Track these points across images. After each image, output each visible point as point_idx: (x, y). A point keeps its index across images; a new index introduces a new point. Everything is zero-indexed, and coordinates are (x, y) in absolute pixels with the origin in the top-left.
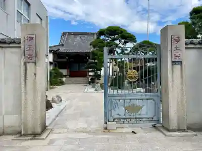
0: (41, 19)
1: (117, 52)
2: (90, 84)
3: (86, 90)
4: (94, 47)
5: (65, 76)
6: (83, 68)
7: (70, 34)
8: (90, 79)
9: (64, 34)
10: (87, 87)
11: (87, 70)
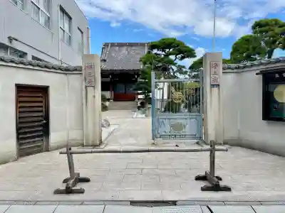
0: (82, 33)
1: (173, 70)
2: (139, 109)
3: (134, 116)
4: (145, 63)
5: (108, 100)
6: (131, 89)
7: (113, 45)
8: (139, 103)
9: (106, 45)
10: (136, 113)
11: (136, 92)
